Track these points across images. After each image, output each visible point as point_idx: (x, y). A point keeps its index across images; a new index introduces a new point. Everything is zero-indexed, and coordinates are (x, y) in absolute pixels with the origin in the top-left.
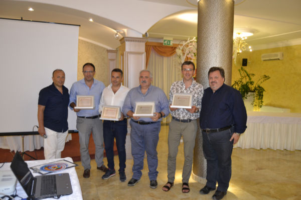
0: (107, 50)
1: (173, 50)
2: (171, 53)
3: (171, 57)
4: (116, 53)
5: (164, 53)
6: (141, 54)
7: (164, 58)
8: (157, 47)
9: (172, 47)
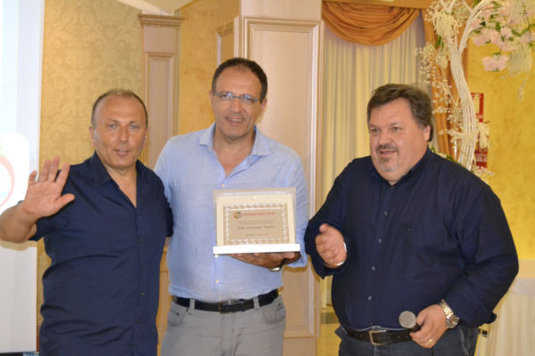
0: (141, 16)
1: (396, 18)
2: (385, 29)
3: (386, 47)
4: (176, 26)
5: (360, 29)
6: (306, 26)
7: (358, 50)
8: (330, 7)
9: (392, 8)
